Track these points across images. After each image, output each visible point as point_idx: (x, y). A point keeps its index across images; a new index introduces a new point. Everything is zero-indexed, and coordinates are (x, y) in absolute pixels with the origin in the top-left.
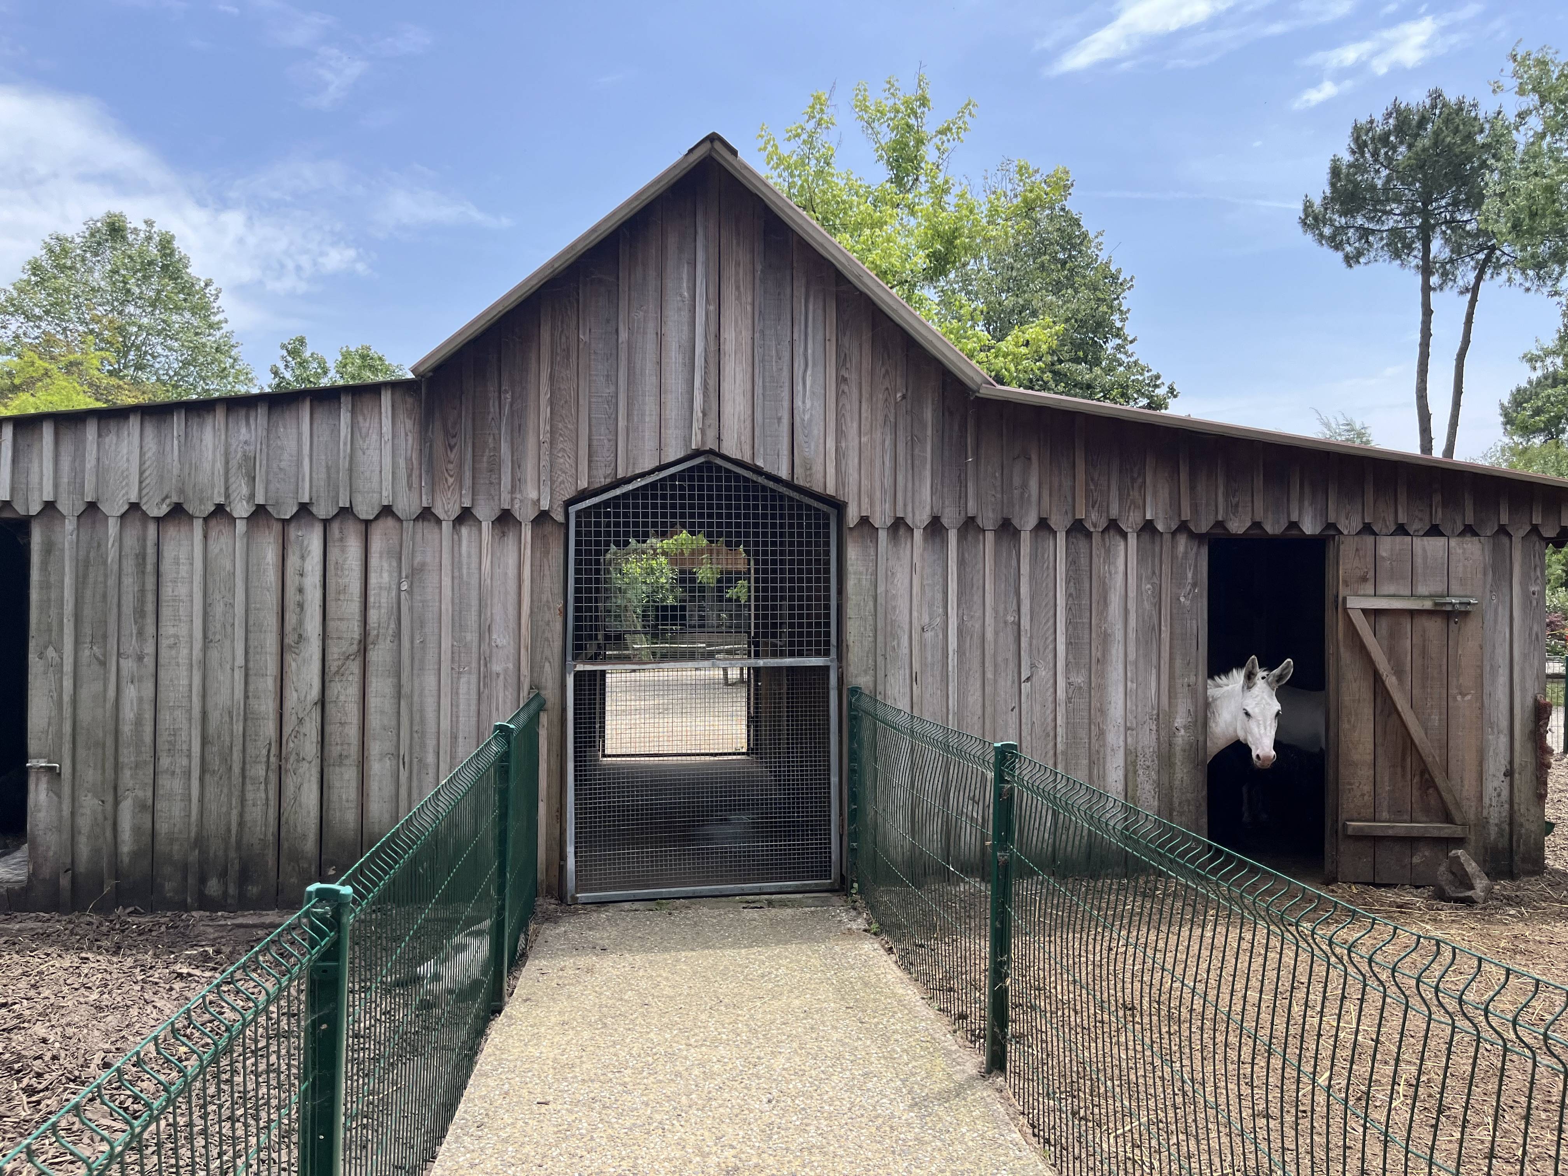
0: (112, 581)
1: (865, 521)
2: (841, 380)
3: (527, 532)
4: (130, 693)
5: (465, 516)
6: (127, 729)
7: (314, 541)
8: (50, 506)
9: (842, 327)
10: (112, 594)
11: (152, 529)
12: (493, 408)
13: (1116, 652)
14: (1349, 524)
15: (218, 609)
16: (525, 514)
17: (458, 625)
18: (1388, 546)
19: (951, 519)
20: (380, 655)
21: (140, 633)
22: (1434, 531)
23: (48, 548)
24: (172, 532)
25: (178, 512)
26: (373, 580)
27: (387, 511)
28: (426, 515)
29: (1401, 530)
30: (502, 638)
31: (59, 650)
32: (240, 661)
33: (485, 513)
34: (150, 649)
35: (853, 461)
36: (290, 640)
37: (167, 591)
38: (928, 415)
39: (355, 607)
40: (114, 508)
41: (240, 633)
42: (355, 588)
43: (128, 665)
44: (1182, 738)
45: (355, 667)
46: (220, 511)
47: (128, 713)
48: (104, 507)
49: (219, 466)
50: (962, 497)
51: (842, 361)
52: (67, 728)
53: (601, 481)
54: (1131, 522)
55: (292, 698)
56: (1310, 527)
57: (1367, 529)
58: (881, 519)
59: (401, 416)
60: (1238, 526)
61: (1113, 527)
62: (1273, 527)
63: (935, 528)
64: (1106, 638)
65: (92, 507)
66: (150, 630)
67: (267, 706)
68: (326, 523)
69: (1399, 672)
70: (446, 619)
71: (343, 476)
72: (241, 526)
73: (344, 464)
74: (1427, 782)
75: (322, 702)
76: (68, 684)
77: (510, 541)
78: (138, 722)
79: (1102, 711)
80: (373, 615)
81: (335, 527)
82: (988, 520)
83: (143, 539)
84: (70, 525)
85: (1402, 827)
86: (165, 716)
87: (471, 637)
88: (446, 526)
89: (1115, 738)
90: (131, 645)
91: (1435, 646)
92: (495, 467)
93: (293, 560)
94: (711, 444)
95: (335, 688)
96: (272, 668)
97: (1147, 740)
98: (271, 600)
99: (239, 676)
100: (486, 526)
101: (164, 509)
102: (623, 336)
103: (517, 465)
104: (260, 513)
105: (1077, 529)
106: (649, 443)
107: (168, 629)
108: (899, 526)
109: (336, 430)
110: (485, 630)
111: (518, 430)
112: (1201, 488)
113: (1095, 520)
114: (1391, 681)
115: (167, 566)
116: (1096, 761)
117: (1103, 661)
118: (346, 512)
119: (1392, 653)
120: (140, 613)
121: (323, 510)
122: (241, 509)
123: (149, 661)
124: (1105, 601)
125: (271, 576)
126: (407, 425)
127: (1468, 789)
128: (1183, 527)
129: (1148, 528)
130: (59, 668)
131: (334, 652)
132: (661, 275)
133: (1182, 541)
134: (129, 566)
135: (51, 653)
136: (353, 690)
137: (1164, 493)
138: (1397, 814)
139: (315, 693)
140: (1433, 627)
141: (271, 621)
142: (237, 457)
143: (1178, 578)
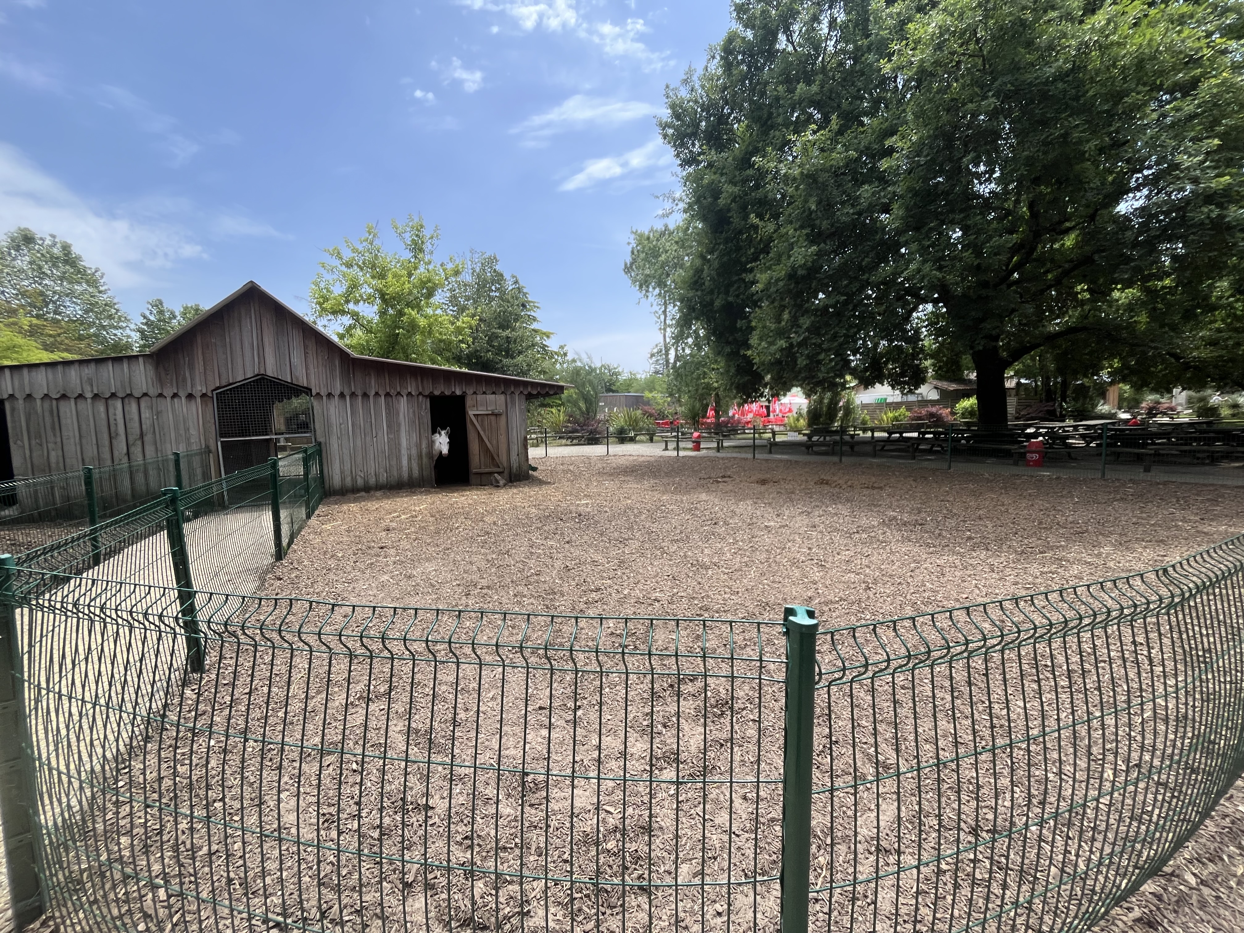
0: (41, 420)
1: (318, 394)
2: (306, 353)
3: (199, 400)
4: (53, 454)
5: (175, 395)
6: (53, 465)
7: (119, 404)
8: (12, 396)
9: (304, 337)
10: (42, 424)
11: (54, 402)
12: (182, 362)
13: (403, 429)
14: (470, 391)
15: (84, 427)
16: (198, 395)
17: (176, 428)
18: (480, 397)
19: (347, 392)
20: (148, 438)
21: (55, 435)
22: (494, 393)
23: (13, 410)
24: (62, 403)
25: (64, 397)
26: (143, 416)
27: (145, 395)
28: (161, 395)
29: (484, 393)
30: (193, 432)
31: (22, 441)
32: (94, 441)
33: (183, 395)
34: (59, 440)
35: (313, 376)
36: (113, 435)
37: (63, 422)
38: (337, 363)
39: (137, 425)
40: (38, 395)
41: (93, 434)
42: (136, 418)
43: (51, 446)
44: (424, 450)
45: (139, 443)
46: (80, 396)
47: (53, 459)
48: (35, 396)
49: (78, 381)
50: (350, 386)
51: (306, 347)
52: (29, 466)
53: (224, 384)
54: (404, 392)
55: (116, 453)
56: (458, 393)
57: (475, 393)
58: (324, 393)
59: (148, 366)
60: (437, 393)
61: (399, 394)
62: (447, 393)
63: (342, 395)
64: (399, 425)
65: (29, 396)
66: (58, 434)
67: (107, 455)
68: (123, 399)
69: (484, 431)
70: (172, 426)
71: (127, 384)
72: (89, 401)
73: (127, 380)
74: (493, 458)
75: (128, 454)
76: (27, 452)
77: (193, 402)
78: (58, 463)
79: (399, 444)
80: (144, 427)
81: (126, 400)
82: (359, 392)
83: (51, 406)
84: (21, 402)
85: (487, 470)
86: (67, 461)
87: (182, 432)
88: (169, 399)
89: (404, 452)
90: (51, 438)
91: (493, 423)
92: (184, 380)
93: (111, 411)
94: (262, 372)
95: (132, 449)
96: (107, 443)
97: (414, 452)
98: (104, 423)
99: (95, 447)
100: (183, 399)
101: (58, 396)
102: (228, 340)
103: (192, 379)
104: (96, 396)
105: (388, 395)
106: (241, 372)
107: (65, 433)
108: (329, 395)
109: (123, 370)
110: (187, 430)
111: (192, 368)
112: (425, 382)
113: (393, 392)
114: (482, 433)
115: (61, 414)
116: (399, 459)
117: (399, 431)
118: (130, 395)
119: (482, 426)
120: (53, 429)
121: (121, 394)
122: (89, 395)
123: (59, 444)
124: (398, 414)
125: (103, 415)
126: (150, 368)
127: (504, 459)
128: (420, 394)
129: (409, 394)
130: (23, 447)
131: (131, 439)
132: (240, 322)
133: (421, 397)
134: (47, 414)
135: (19, 442)
136: (139, 449)
137: (414, 384)
138: (486, 467)
139: (125, 450)
140: (493, 418)
141: (105, 430)
142: (85, 378)
143: (419, 406)
